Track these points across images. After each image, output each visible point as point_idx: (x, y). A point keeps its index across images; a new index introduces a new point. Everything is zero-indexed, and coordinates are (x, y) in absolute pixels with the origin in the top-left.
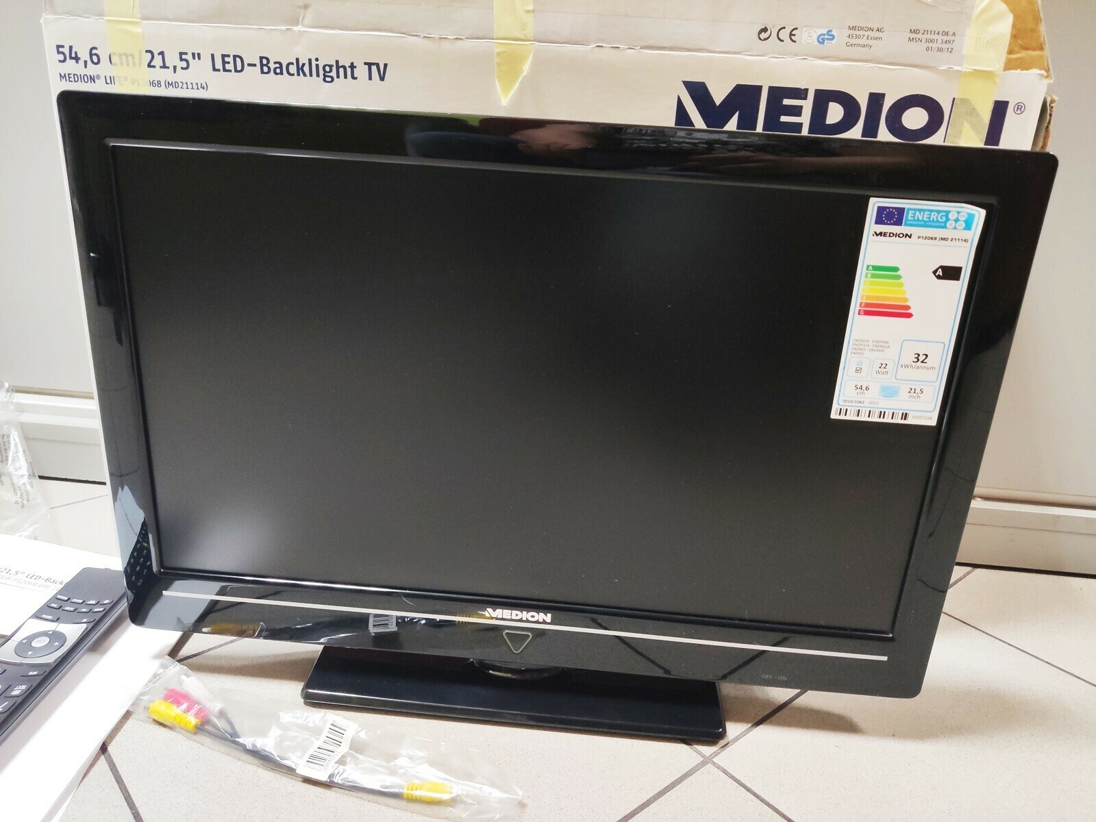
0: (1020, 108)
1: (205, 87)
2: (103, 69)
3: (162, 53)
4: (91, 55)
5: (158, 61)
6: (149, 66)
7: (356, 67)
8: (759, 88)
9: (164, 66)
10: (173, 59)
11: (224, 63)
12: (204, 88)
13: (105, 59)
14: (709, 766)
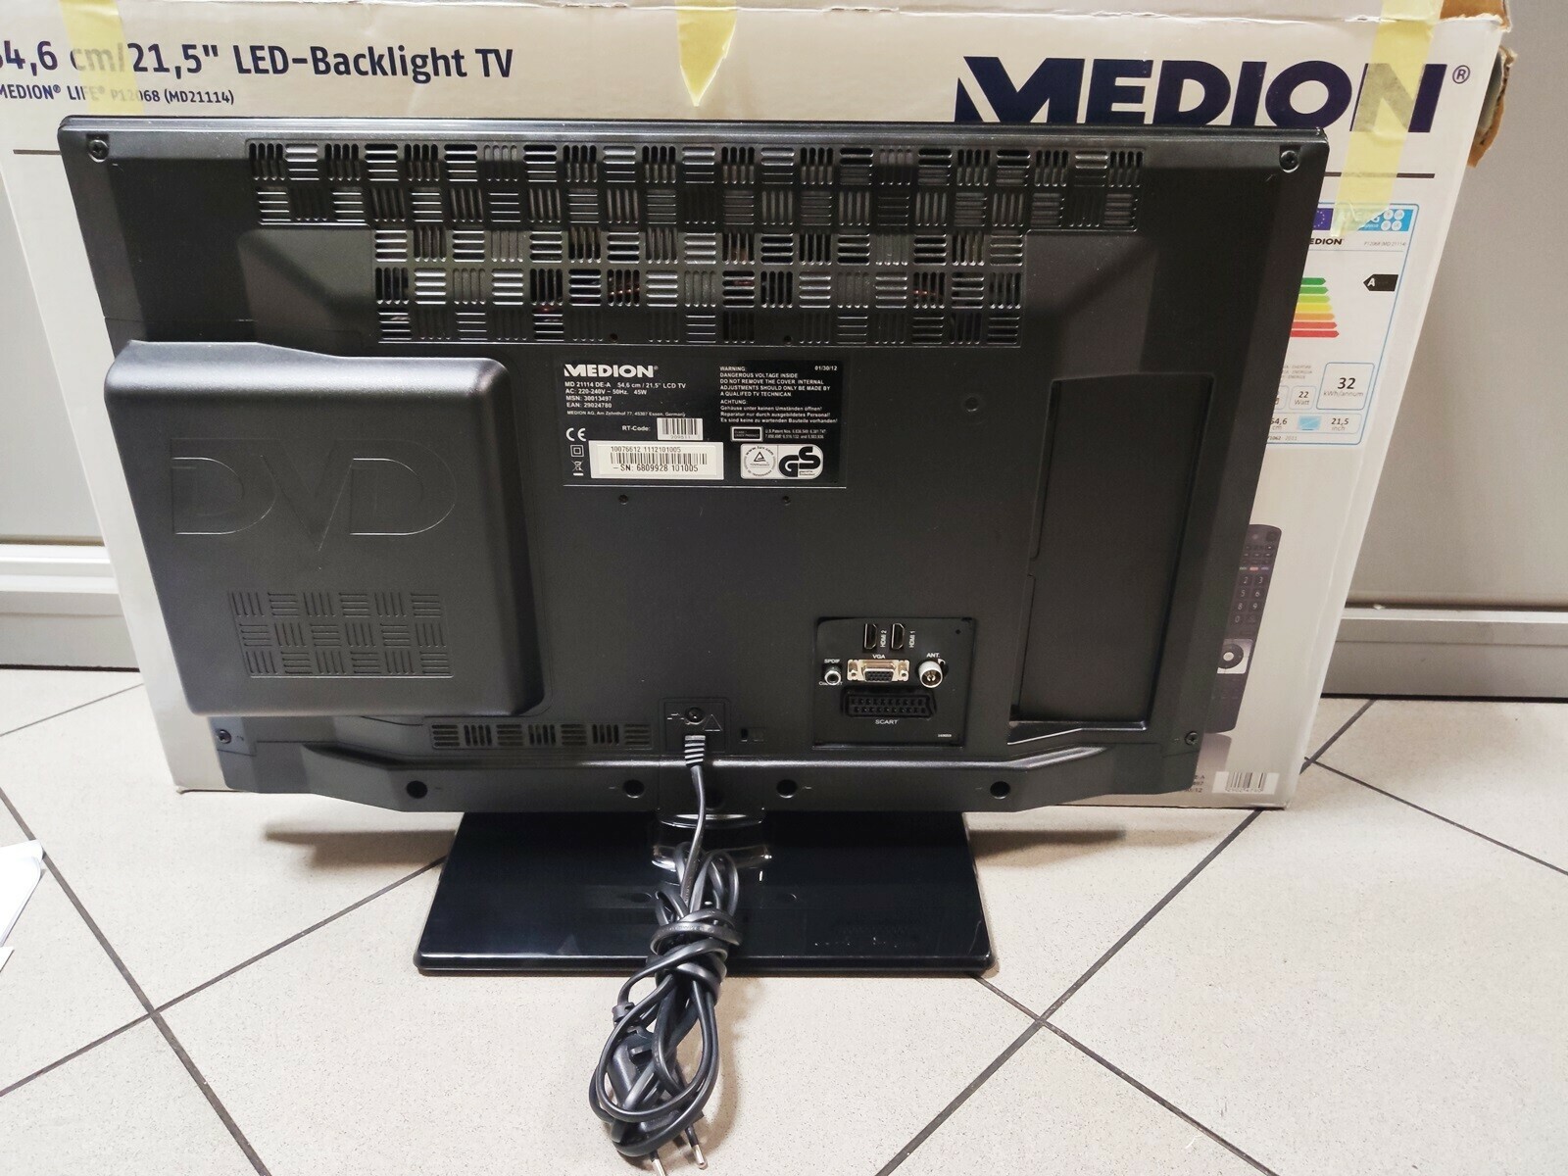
0: (1462, 73)
1: (230, 97)
2: (62, 75)
3: (155, 48)
4: (41, 55)
5: (149, 60)
6: (137, 68)
7: (463, 57)
8: (1080, 63)
9: (161, 68)
10: (173, 57)
11: (256, 59)
12: (227, 100)
13: (63, 59)
14: (1043, 1031)
